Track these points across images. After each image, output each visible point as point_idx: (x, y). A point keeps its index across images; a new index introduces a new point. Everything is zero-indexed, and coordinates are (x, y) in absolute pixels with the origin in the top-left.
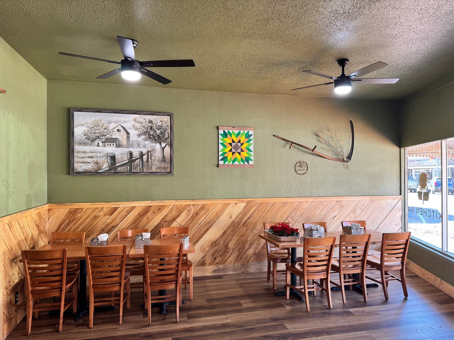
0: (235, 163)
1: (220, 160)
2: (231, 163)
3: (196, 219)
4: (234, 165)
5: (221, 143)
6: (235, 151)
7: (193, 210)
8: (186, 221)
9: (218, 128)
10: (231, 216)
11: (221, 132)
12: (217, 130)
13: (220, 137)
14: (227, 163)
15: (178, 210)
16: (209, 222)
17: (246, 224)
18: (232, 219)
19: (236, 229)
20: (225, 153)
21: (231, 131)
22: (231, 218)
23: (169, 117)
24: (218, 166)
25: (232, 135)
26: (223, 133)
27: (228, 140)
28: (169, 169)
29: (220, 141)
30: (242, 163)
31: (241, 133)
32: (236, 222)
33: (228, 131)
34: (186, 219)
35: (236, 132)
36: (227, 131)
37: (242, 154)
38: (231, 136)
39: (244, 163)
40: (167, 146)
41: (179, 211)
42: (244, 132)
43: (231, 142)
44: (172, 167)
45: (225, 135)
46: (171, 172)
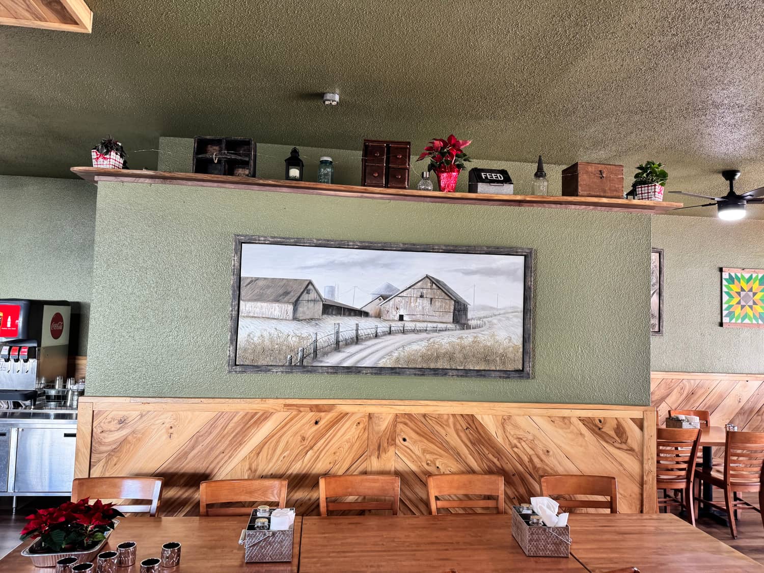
0: (744, 322)
1: (725, 317)
2: (740, 321)
3: (692, 401)
4: (744, 324)
5: (725, 292)
6: (744, 304)
7: (687, 387)
8: (679, 402)
9: (721, 270)
10: (740, 399)
11: (725, 275)
12: (719, 273)
13: (724, 282)
14: (733, 321)
15: (668, 386)
16: (709, 406)
17: (761, 413)
18: (741, 404)
19: (747, 419)
20: (732, 306)
21: (739, 275)
22: (740, 402)
23: (658, 254)
24: (721, 324)
25: (741, 280)
26: (728, 278)
27: (735, 288)
28: (657, 326)
29: (724, 289)
30: (754, 322)
31: (753, 277)
32: (746, 408)
33: (736, 275)
34: (678, 399)
35: (747, 276)
36: (733, 275)
37: (755, 309)
38: (740, 282)
39: (758, 321)
40: (655, 294)
41: (669, 388)
42: (758, 276)
43: (740, 291)
44: (661, 324)
45: (731, 280)
46: (659, 331)
